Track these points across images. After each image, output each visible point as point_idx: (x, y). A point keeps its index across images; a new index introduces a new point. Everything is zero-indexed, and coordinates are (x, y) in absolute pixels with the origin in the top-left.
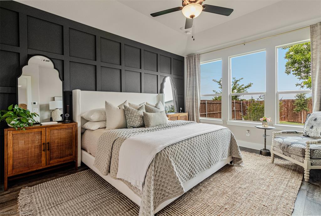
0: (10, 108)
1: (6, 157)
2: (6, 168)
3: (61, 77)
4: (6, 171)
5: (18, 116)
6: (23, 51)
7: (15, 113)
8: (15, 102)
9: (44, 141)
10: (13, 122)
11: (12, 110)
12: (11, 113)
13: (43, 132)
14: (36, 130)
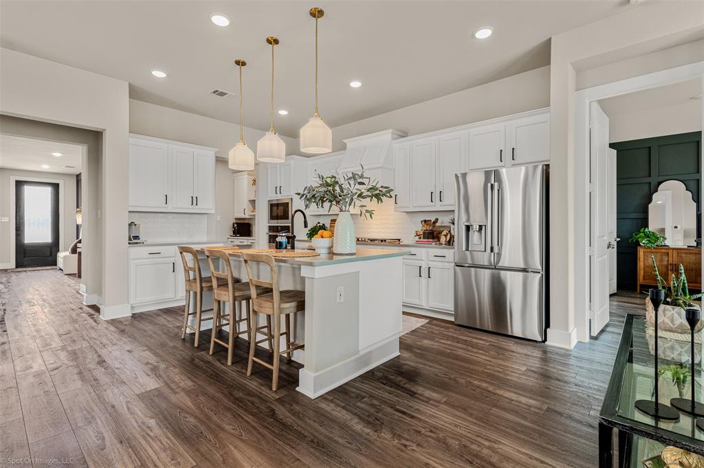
0: (642, 230)
1: (638, 268)
2: (638, 276)
3: (695, 199)
4: (638, 279)
5: (648, 237)
6: (654, 180)
7: (645, 235)
8: (646, 226)
9: (670, 262)
10: (644, 242)
11: (644, 232)
12: (642, 234)
13: (670, 254)
14: (663, 251)
